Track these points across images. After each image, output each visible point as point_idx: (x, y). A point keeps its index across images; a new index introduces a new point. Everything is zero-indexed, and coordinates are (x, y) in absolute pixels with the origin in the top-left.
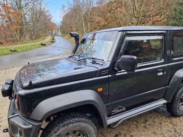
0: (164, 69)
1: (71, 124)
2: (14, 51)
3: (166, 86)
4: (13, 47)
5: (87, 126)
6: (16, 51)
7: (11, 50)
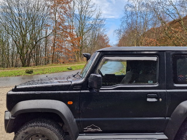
0: (158, 96)
1: (37, 127)
2: (70, 69)
3: (165, 117)
4: (69, 66)
5: (52, 134)
6: (71, 69)
7: (68, 68)
